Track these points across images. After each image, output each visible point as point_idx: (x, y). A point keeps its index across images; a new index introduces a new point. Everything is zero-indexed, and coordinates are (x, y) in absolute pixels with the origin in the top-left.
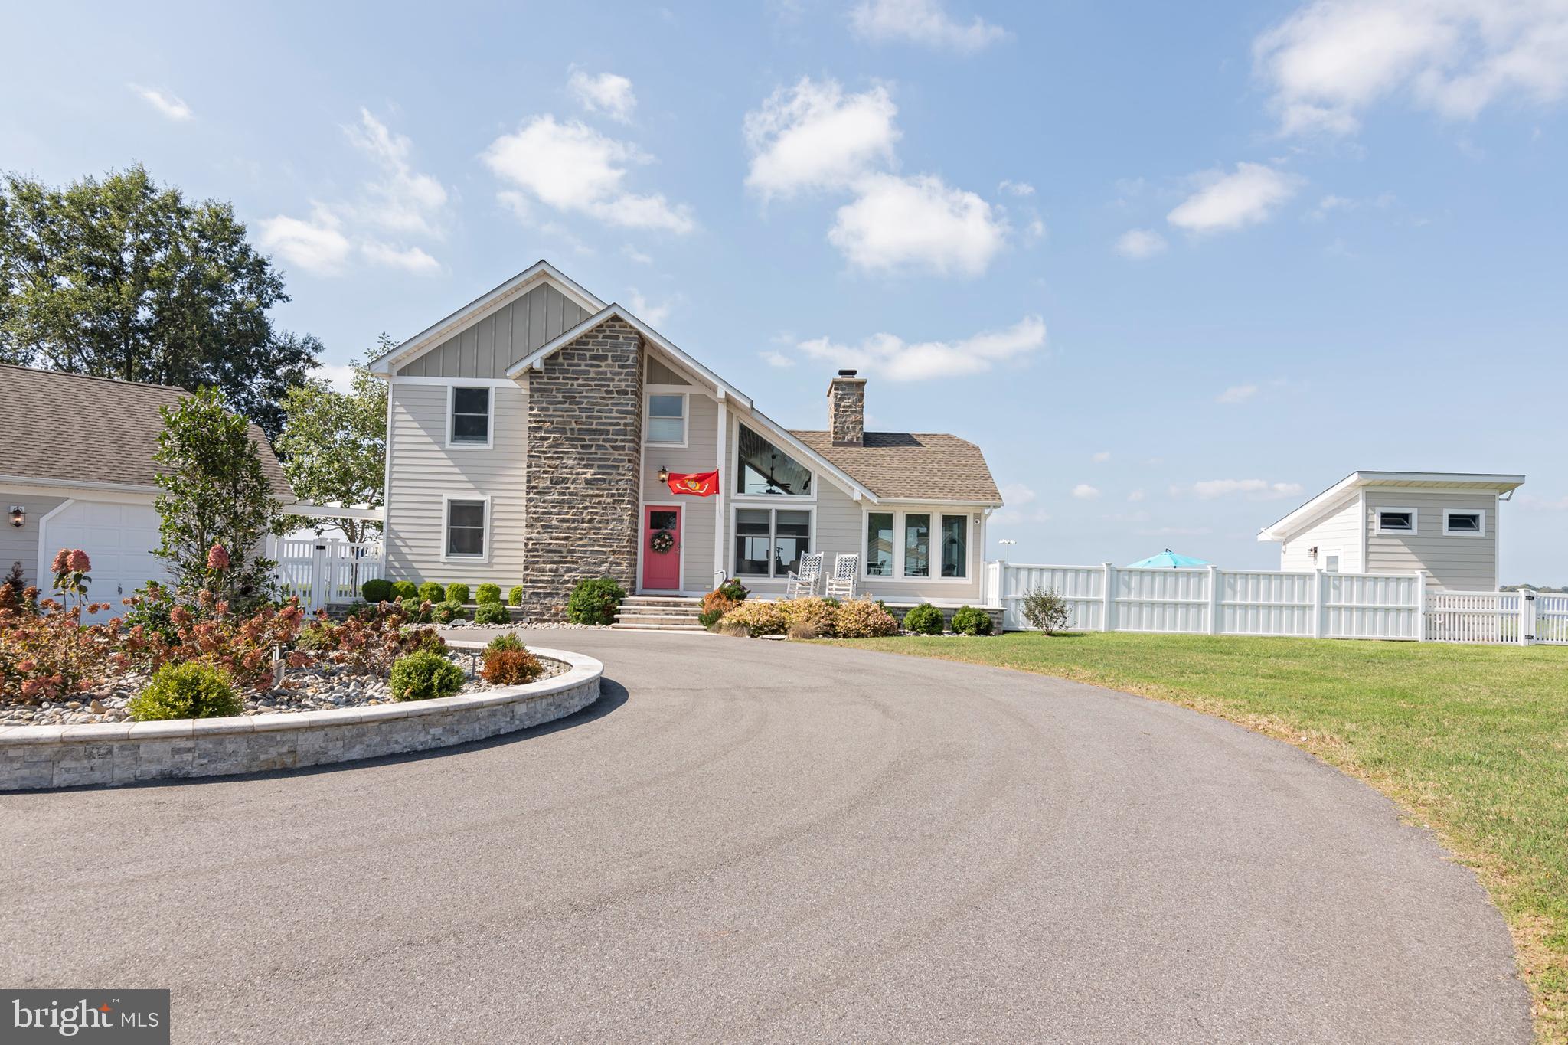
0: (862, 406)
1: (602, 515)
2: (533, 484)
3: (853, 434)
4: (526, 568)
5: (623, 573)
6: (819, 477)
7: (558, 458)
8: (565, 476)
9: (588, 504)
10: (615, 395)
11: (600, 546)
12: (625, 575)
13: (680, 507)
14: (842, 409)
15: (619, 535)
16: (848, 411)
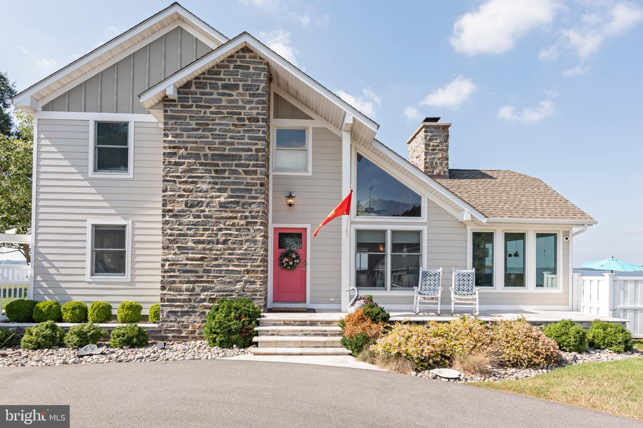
0: (448, 146)
1: (236, 236)
2: (169, 207)
3: (440, 168)
4: (163, 288)
5: (257, 291)
6: (429, 201)
7: (192, 182)
8: (199, 199)
9: (222, 226)
10: (247, 122)
11: (234, 265)
12: (259, 293)
13: (306, 229)
14: (431, 148)
15: (253, 255)
16: (436, 149)
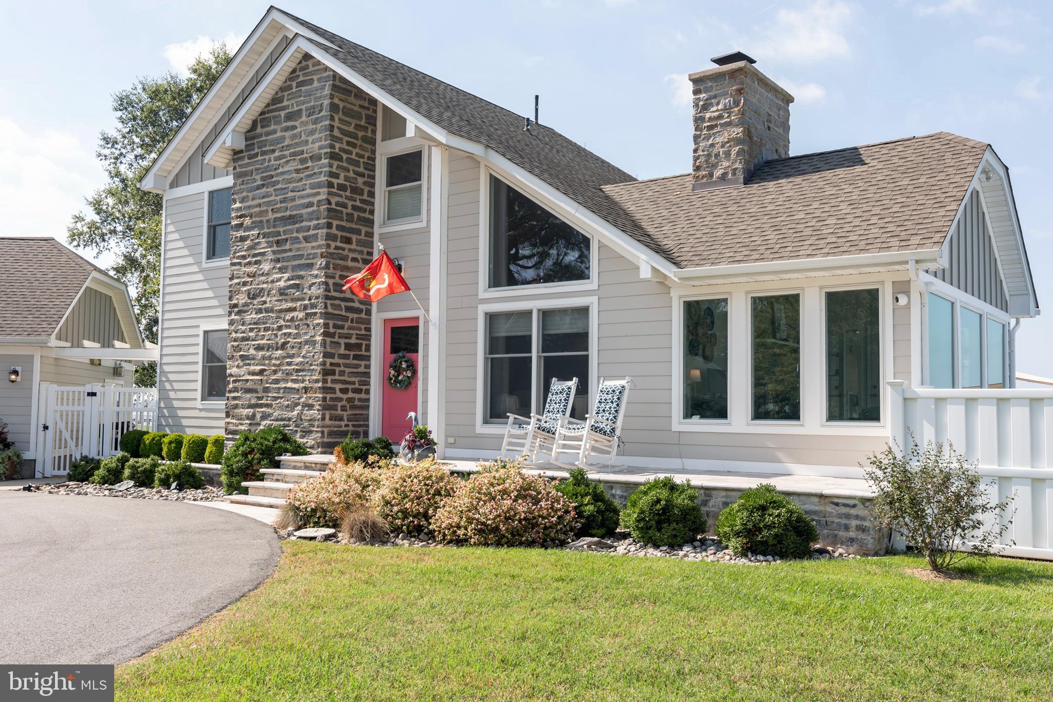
1: (297, 335)
3: (726, 164)
4: (228, 416)
6: (602, 246)
7: (256, 263)
8: (261, 286)
9: (282, 323)
10: (310, 164)
11: (293, 381)
13: (418, 319)
14: (706, 125)
15: (311, 365)
16: (716, 126)
